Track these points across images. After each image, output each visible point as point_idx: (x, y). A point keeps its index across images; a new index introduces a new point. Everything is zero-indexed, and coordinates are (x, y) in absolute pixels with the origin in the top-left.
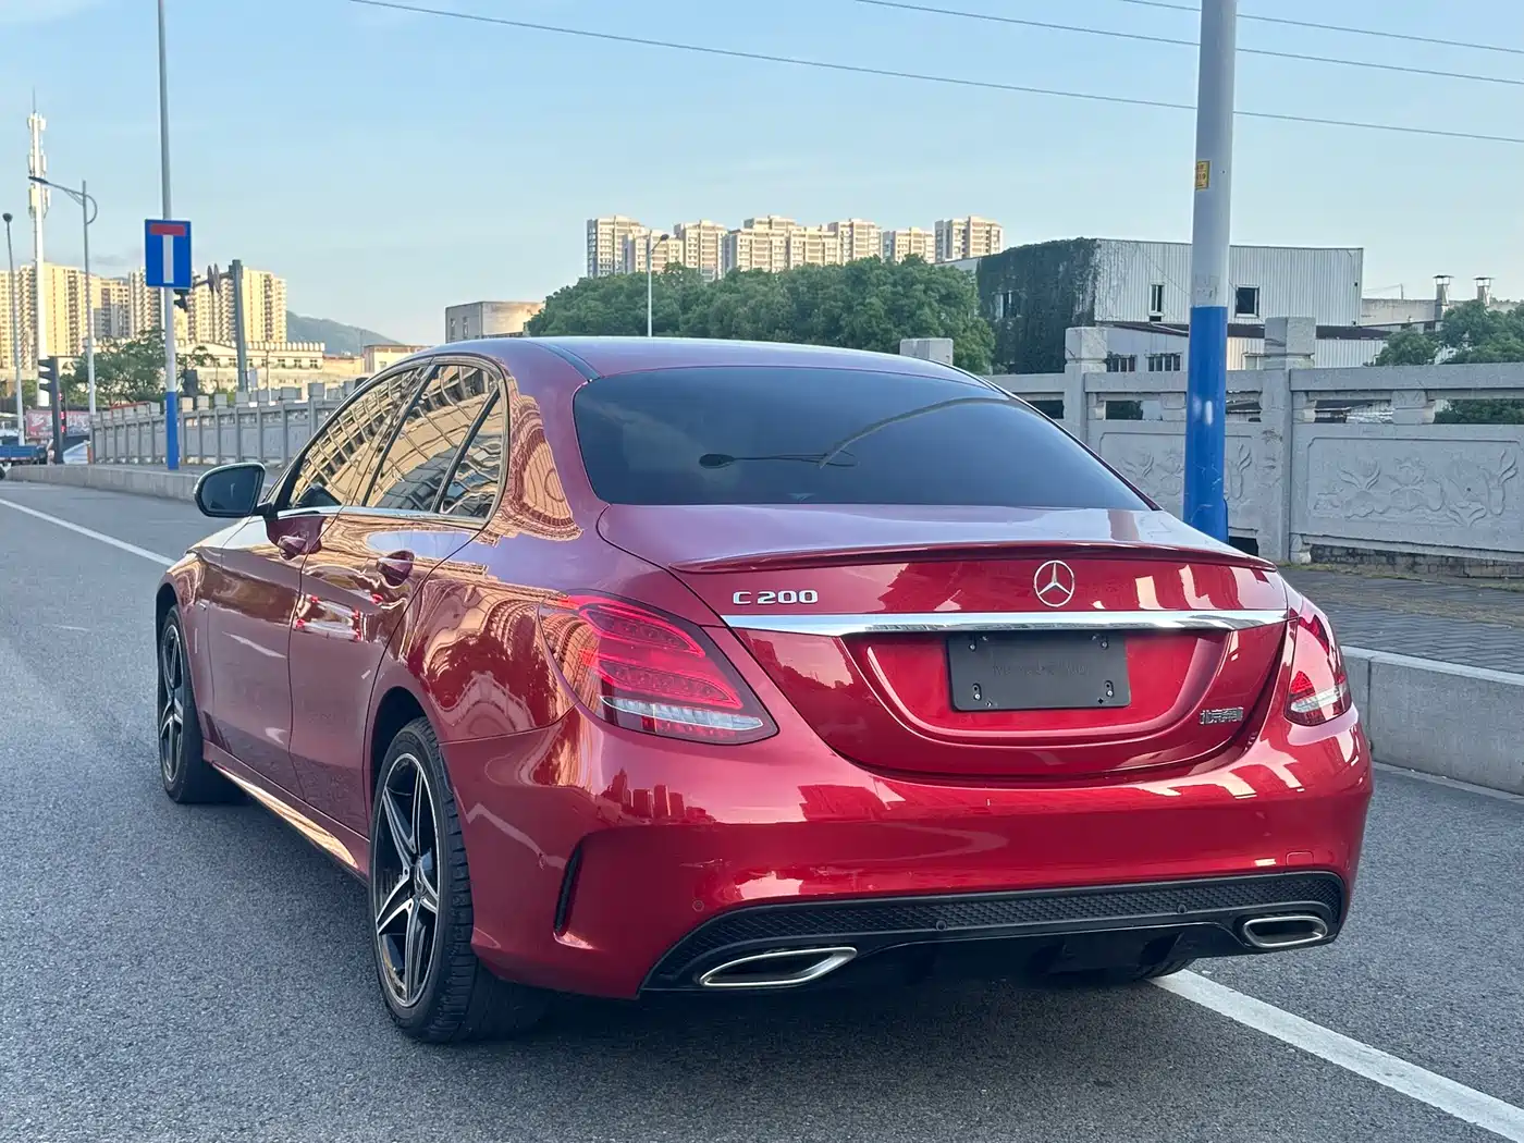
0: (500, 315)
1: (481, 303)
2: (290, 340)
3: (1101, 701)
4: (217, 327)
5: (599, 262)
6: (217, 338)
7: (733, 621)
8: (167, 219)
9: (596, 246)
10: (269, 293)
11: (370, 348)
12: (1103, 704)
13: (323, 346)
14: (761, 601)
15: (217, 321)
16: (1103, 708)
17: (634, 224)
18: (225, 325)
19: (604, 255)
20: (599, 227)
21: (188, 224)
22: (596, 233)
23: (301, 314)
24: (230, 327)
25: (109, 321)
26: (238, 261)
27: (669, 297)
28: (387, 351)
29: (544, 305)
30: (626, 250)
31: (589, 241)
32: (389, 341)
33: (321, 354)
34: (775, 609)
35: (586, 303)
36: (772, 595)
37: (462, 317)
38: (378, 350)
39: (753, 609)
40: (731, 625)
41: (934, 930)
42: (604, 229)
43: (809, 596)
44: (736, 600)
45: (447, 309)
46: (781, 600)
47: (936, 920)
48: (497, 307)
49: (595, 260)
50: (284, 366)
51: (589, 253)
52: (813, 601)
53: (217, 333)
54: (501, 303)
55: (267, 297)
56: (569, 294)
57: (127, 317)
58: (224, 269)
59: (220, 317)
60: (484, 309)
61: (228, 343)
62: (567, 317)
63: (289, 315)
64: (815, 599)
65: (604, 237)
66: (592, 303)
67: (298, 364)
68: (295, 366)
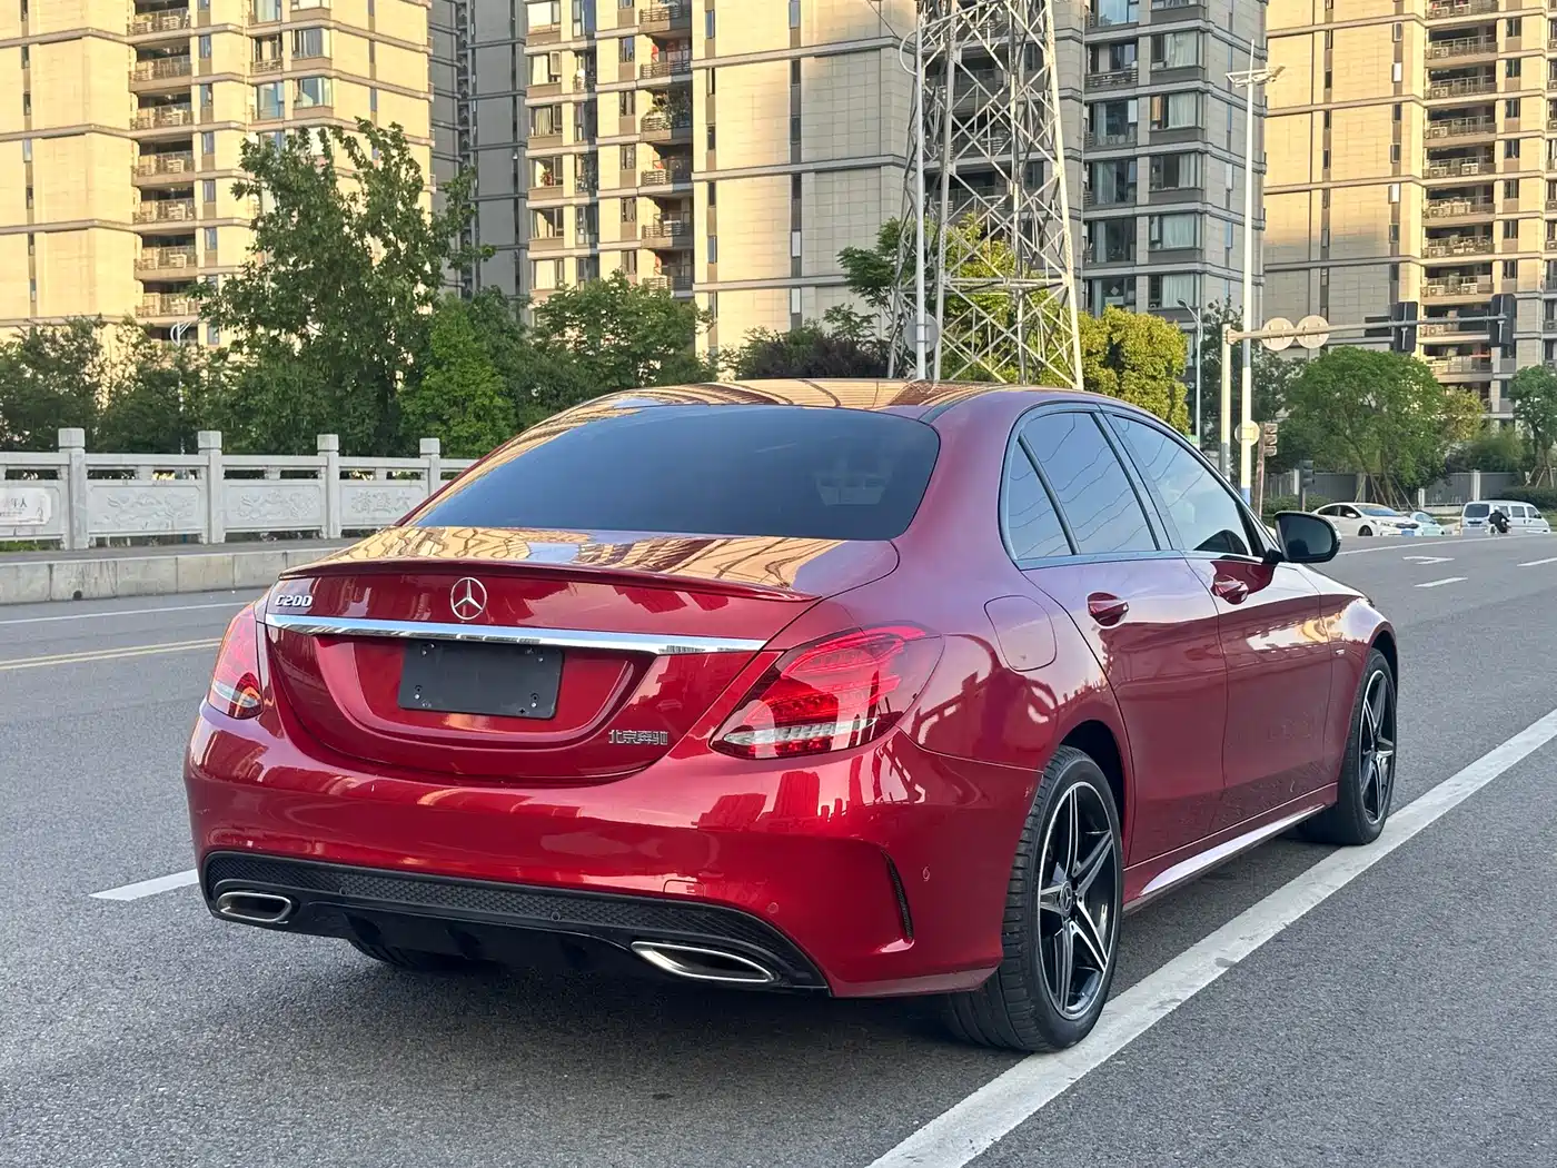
3: (522, 711)
12: (523, 715)
14: (285, 603)
36: (291, 598)
40: (267, 622)
41: (338, 894)
44: (277, 602)
46: (294, 603)
47: (339, 886)
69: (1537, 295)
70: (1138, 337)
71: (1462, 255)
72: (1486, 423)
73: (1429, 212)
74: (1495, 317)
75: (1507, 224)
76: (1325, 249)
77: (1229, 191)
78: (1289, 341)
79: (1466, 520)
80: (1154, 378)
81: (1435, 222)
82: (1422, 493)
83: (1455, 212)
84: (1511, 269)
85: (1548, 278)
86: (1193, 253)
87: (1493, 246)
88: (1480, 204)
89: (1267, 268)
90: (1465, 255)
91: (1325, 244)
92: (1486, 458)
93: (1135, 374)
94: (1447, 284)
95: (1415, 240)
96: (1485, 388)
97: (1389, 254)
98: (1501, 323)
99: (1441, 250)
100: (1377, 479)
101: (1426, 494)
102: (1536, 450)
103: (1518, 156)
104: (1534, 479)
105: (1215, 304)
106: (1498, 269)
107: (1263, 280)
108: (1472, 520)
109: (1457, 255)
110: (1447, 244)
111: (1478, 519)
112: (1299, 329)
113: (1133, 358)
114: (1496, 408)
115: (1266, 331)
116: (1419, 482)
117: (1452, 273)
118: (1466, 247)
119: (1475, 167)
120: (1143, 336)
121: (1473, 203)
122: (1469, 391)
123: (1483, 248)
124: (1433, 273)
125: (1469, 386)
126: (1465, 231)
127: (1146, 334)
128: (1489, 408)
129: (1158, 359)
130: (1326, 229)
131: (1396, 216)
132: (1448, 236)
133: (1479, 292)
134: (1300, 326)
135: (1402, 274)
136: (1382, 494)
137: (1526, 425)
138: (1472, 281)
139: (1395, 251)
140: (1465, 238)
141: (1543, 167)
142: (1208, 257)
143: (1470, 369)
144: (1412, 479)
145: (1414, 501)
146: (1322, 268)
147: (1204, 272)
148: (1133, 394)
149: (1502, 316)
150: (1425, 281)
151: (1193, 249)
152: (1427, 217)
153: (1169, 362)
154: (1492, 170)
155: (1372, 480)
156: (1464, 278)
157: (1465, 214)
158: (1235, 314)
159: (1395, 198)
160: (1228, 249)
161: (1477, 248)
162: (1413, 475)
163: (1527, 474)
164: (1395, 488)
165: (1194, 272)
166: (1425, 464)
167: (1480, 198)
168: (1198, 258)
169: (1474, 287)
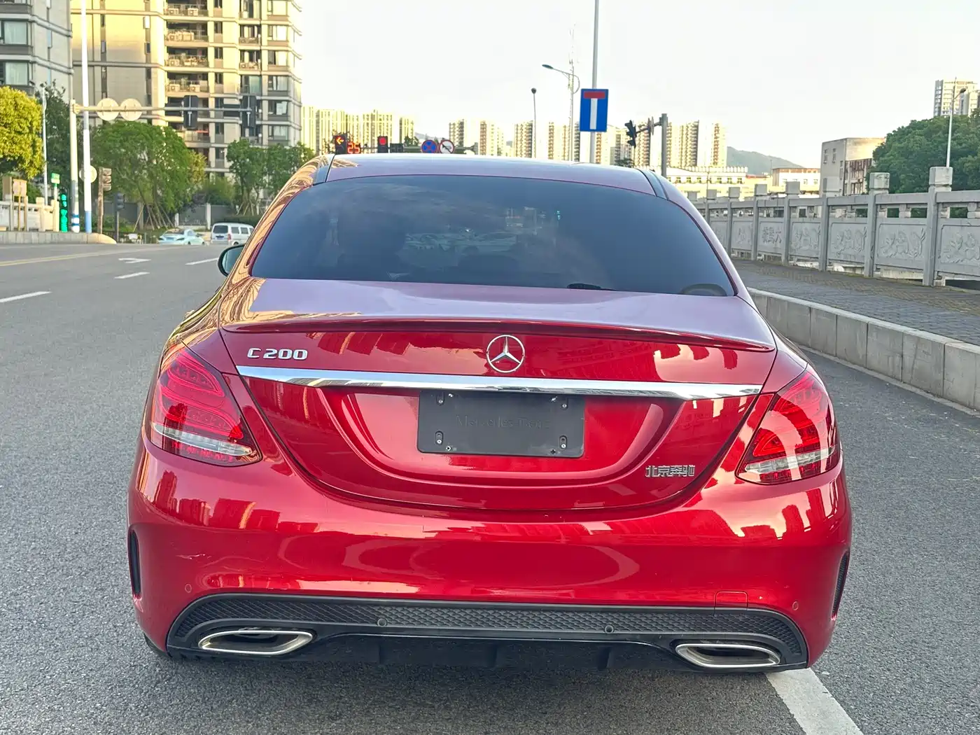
0: (859, 147)
1: (846, 139)
2: (729, 165)
3: (553, 452)
4: (683, 158)
5: (942, 110)
6: (683, 164)
7: (244, 371)
8: (595, 88)
9: (941, 99)
10: (718, 135)
11: (777, 170)
12: (555, 455)
13: (746, 169)
14: (266, 356)
15: (684, 154)
16: (555, 457)
17: (969, 83)
18: (689, 157)
19: (946, 105)
20: (944, 85)
21: (607, 91)
22: (941, 90)
23: (738, 148)
24: (692, 158)
25: (619, 155)
26: (666, 114)
27: (973, 133)
28: (788, 171)
29: (885, 139)
30: (963, 101)
31: (936, 95)
32: (794, 165)
33: (745, 175)
34: (275, 363)
35: (913, 137)
36: (275, 351)
37: (832, 149)
38: (782, 172)
39: (259, 362)
40: (241, 374)
41: (375, 625)
42: (948, 87)
43: (300, 354)
44: (250, 354)
45: (824, 144)
46: (281, 356)
47: (378, 618)
48: (857, 142)
49: (940, 108)
50: (721, 182)
51: (936, 104)
52: (303, 358)
53: (683, 161)
54: (860, 139)
55: (716, 138)
56: (904, 132)
57: (630, 152)
58: (657, 120)
59: (686, 152)
60: (848, 143)
61: (690, 168)
62: (899, 148)
63: (729, 148)
64: (304, 357)
65: (947, 92)
66: (917, 138)
67: (730, 181)
68: (728, 182)
69: (235, 96)
70: (7, 104)
71: (190, 66)
72: (208, 173)
73: (169, 37)
74: (245, 110)
75: (216, 49)
76: (104, 54)
77: (48, 9)
78: (115, 115)
79: (214, 235)
80: (20, 133)
81: (172, 44)
82: (177, 217)
83: (185, 39)
84: (219, 78)
85: (241, 86)
86: (26, 48)
87: (208, 62)
88: (199, 35)
89: (75, 63)
90: (191, 66)
91: (103, 51)
92: (212, 195)
93: (7, 130)
94: (180, 84)
95: (160, 55)
96: (206, 152)
97: (144, 61)
98: (249, 113)
99: (177, 62)
100: (150, 206)
101: (179, 217)
102: (243, 192)
103: (221, 7)
104: (242, 211)
105: (45, 84)
106: (211, 77)
107: (72, 71)
108: (218, 235)
109: (186, 66)
110: (179, 58)
111: (222, 235)
112: (122, 107)
113: (5, 119)
114: (213, 165)
115: (99, 106)
116: (176, 210)
117: (183, 77)
118: (192, 61)
119: (196, 11)
120: (11, 103)
121: (195, 34)
122: (197, 153)
123: (202, 63)
124: (172, 76)
125: (196, 150)
126: (191, 52)
127: (14, 103)
128: (209, 165)
129: (22, 120)
130: (103, 41)
131: (148, 37)
132: (180, 54)
133: (201, 91)
134: (123, 105)
135: (153, 75)
136: (154, 217)
137: (237, 177)
138: (196, 83)
139: (148, 60)
140: (191, 56)
141: (237, 16)
142: (37, 51)
143: (197, 140)
144: (172, 208)
145: (173, 221)
146: (102, 66)
147: (35, 62)
148: (5, 143)
149: (249, 109)
150: (168, 81)
151: (26, 46)
152: (168, 40)
153: (31, 123)
154: (206, 14)
155: (148, 208)
156: (192, 82)
157: (191, 40)
158: (59, 93)
159: (147, 26)
160: (49, 48)
161: (199, 62)
162: (172, 205)
163: (237, 207)
164: (162, 213)
165: (27, 62)
166: (180, 199)
167: (199, 31)
168: (30, 52)
169: (198, 88)
